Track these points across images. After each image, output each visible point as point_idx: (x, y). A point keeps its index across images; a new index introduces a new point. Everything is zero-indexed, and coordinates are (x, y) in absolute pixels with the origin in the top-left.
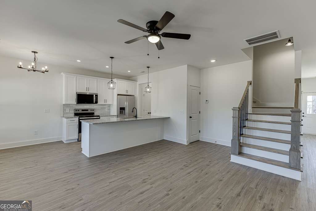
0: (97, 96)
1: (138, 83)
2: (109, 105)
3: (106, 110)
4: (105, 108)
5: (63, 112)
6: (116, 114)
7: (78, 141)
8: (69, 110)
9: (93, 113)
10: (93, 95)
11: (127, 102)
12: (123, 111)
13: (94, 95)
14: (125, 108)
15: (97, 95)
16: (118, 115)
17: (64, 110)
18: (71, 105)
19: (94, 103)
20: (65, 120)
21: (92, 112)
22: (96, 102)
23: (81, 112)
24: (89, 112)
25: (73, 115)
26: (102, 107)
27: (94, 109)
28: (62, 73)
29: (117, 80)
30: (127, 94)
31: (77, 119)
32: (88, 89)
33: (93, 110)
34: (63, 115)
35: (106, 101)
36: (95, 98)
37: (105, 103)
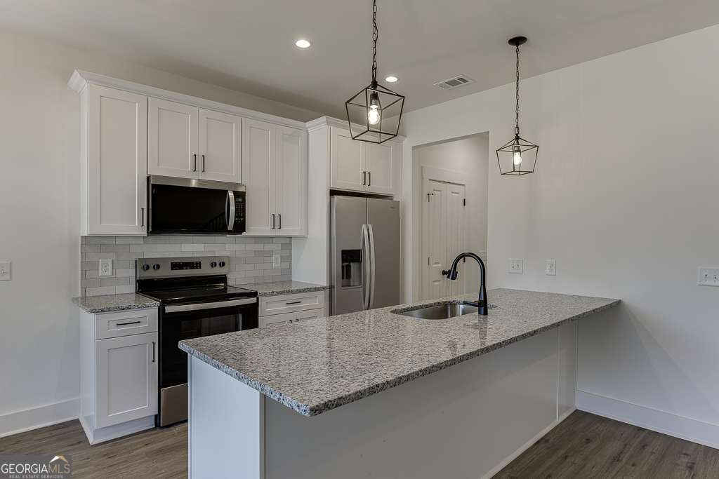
0: (240, 196)
1: (407, 143)
2: (288, 242)
3: (276, 262)
4: (270, 253)
5: (84, 273)
6: (324, 282)
7: (157, 425)
8: (110, 267)
9: (223, 279)
10: (226, 192)
11: (370, 226)
12: (354, 266)
13: (231, 194)
14: (359, 250)
15: (244, 193)
16: (335, 284)
17: (88, 267)
18: (119, 242)
19: (230, 232)
20: (89, 321)
21: (218, 271)
22: (240, 227)
23: (166, 272)
24: (206, 271)
25: (132, 288)
26: (259, 247)
27: (228, 257)
28: (76, 77)
29: (329, 123)
30: (366, 190)
31: (148, 313)
32: (200, 162)
33: (222, 264)
34: (84, 289)
35: (277, 221)
36: (233, 208)
37: (276, 233)
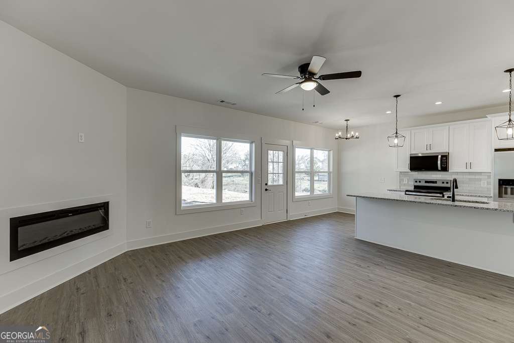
5: (400, 182)
8: (407, 181)
10: (438, 156)
13: (440, 157)
15: (446, 156)
17: (401, 180)
19: (440, 171)
21: (445, 185)
22: (444, 169)
23: (423, 184)
24: (439, 184)
25: (413, 188)
32: (429, 147)
34: (400, 186)
35: (469, 165)
36: (440, 162)
